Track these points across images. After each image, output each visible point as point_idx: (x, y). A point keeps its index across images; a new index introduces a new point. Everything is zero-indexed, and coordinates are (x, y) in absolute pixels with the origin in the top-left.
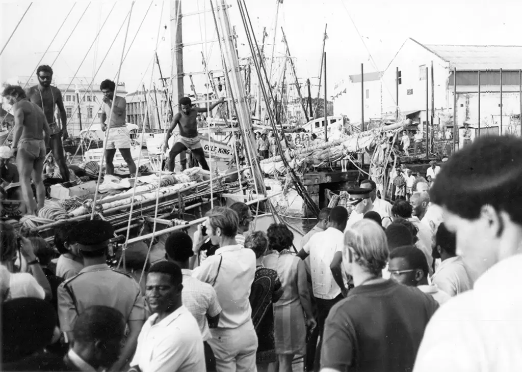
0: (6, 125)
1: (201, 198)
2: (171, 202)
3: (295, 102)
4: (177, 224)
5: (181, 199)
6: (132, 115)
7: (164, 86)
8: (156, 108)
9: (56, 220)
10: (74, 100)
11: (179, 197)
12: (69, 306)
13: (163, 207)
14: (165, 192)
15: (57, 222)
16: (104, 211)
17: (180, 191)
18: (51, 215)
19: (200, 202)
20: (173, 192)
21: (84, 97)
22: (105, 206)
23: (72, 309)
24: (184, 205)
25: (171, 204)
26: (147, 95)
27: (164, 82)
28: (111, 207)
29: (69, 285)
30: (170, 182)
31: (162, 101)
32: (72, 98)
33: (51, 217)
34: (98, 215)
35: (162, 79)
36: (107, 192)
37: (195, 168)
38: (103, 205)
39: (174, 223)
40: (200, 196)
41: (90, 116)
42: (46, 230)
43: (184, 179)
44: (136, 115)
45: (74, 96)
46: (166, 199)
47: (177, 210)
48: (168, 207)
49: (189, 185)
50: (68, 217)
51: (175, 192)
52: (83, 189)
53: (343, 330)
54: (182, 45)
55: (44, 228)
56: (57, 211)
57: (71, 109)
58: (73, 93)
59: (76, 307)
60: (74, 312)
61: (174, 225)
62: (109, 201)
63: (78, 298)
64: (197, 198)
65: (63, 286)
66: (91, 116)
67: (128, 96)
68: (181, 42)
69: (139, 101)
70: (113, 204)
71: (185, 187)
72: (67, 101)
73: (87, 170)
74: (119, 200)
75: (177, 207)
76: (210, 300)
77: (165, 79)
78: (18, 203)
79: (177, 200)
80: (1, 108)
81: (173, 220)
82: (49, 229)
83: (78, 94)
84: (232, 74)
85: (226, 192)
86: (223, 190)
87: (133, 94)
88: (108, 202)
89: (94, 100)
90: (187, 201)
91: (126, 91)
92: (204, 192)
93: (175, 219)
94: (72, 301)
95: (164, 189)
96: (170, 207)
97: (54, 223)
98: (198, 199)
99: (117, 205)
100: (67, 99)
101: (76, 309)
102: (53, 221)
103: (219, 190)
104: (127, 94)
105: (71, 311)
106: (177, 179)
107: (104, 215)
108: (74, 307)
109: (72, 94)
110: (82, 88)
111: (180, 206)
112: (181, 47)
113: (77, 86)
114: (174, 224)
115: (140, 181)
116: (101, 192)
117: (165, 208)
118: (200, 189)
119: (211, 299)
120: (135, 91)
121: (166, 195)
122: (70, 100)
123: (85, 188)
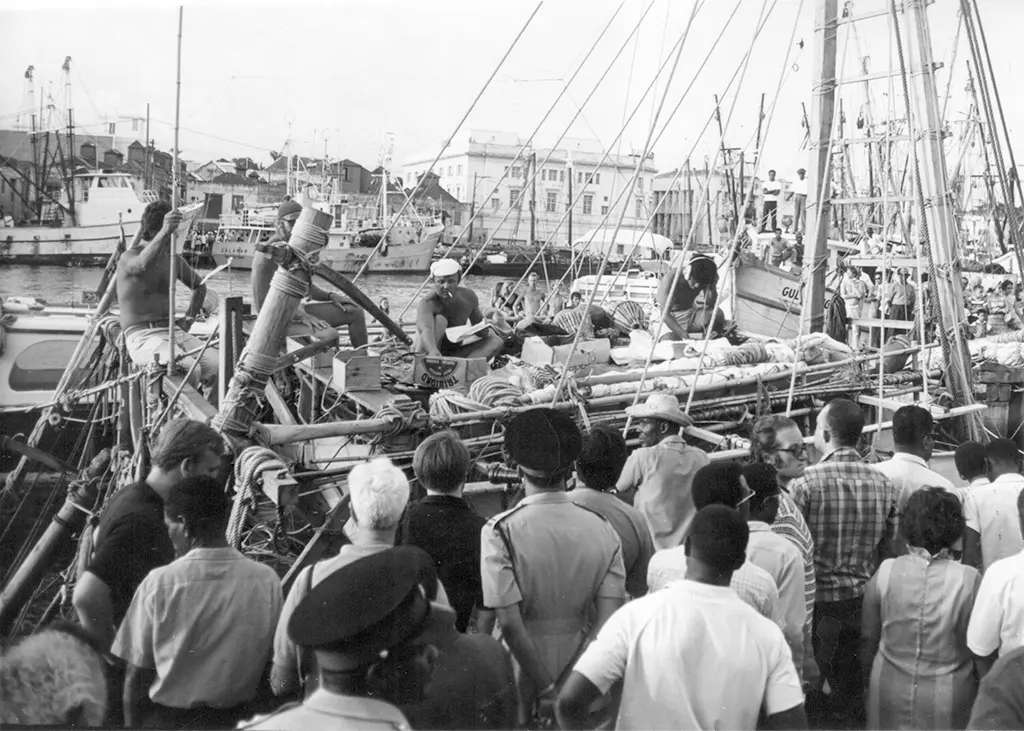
0: (441, 215)
1: (811, 399)
2: (742, 398)
3: (980, 211)
4: (736, 447)
5: (765, 395)
6: (663, 215)
7: (726, 164)
8: (706, 206)
9: (493, 406)
10: (562, 180)
11: (760, 390)
12: (502, 562)
13: (722, 407)
14: (732, 376)
15: (493, 411)
16: (592, 401)
17: (765, 378)
18: (489, 395)
19: (808, 406)
20: (748, 379)
21: (580, 174)
22: (597, 389)
23: (506, 568)
24: (769, 408)
25: (742, 404)
26: (693, 178)
27: (727, 155)
28: (609, 394)
29: (503, 525)
30: (751, 358)
31: (719, 192)
32: (558, 175)
33: (488, 399)
34: (578, 407)
35: (723, 150)
36: (626, 364)
37: (816, 334)
38: (594, 388)
39: (729, 443)
40: (809, 395)
41: (587, 210)
42: (470, 422)
43: (783, 354)
44: (670, 215)
45: (562, 172)
46: (733, 392)
47: (750, 416)
48: (733, 409)
49: (786, 367)
50: (520, 404)
51: (754, 379)
52: (583, 352)
53: (1011, 707)
54: (833, 83)
55: (468, 419)
56: (503, 388)
57: (554, 195)
58: (563, 165)
59: (513, 565)
60: (511, 573)
61: (729, 448)
62: (609, 382)
63: (519, 549)
64: (802, 398)
65: (492, 527)
66: (590, 210)
67: (658, 177)
68: (834, 75)
69: (677, 189)
70: (615, 388)
71: (779, 371)
72: (550, 179)
73: (617, 316)
74: (629, 381)
75: (752, 411)
76: (763, 603)
77: (729, 151)
78: (453, 363)
79: (754, 396)
80: (437, 184)
81: (728, 437)
82: (478, 421)
83: (570, 169)
84: (924, 145)
85: (871, 392)
86: (862, 388)
87: (666, 176)
88: (604, 383)
89: (598, 182)
90: (778, 401)
91: (656, 169)
92: (818, 387)
93: (735, 435)
94: (508, 555)
95: (733, 370)
96: (737, 408)
97: (485, 413)
98: (804, 401)
99: (622, 391)
100: (550, 176)
101: (514, 570)
102: (487, 406)
103: (853, 386)
104: (656, 175)
105: (505, 572)
106: (769, 352)
107: (590, 409)
108: (510, 565)
109: (558, 168)
110: (580, 158)
111: (758, 411)
112: (831, 87)
113: (569, 155)
114: (729, 445)
115: (693, 349)
116: (618, 362)
117: (727, 410)
118: (810, 379)
119: (766, 600)
120: (673, 170)
121: (732, 382)
122: (555, 179)
123: (586, 351)
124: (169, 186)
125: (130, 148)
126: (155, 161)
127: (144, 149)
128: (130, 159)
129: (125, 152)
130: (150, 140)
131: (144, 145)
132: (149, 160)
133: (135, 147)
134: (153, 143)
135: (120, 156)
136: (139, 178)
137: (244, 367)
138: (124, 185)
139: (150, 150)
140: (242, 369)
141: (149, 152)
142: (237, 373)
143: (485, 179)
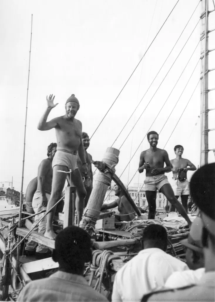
122: (133, 196)
124: (18, 201)
125: (7, 190)
126: (14, 193)
127: (11, 190)
128: (7, 193)
129: (6, 191)
130: (13, 187)
131: (11, 189)
132: (12, 193)
133: (9, 189)
134: (14, 188)
135: (4, 192)
136: (9, 199)
137: (87, 215)
138: (4, 200)
139: (13, 190)
140: (86, 216)
141: (13, 191)
142: (84, 218)
143: (112, 197)
